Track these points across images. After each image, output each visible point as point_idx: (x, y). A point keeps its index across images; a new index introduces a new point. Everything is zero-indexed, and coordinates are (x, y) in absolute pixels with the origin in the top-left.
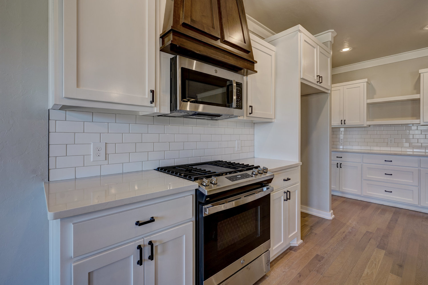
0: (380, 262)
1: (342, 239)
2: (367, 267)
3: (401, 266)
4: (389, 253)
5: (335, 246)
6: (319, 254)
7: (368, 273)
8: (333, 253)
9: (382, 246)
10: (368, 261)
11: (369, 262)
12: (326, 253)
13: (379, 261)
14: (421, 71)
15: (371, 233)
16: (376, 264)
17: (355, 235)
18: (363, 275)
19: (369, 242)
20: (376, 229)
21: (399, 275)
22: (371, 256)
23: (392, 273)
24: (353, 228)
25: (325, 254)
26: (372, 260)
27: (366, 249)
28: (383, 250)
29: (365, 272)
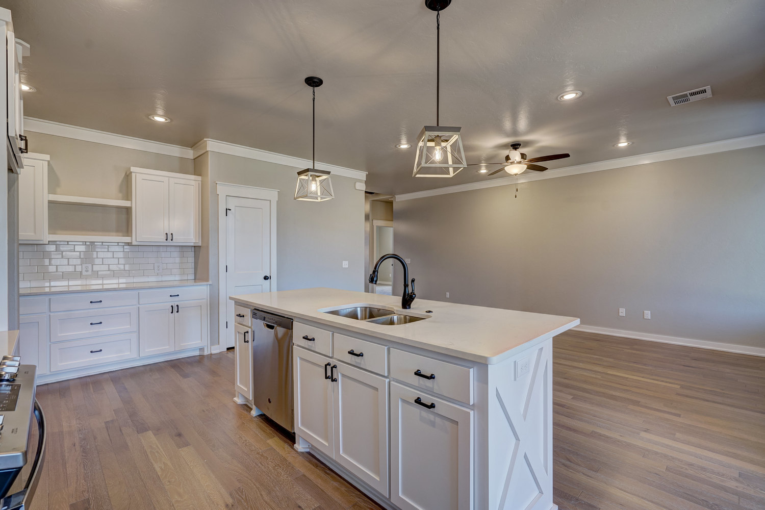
0: (159, 446)
1: (83, 456)
2: (153, 462)
3: (179, 435)
4: (157, 431)
5: (85, 472)
6: (75, 502)
7: (161, 468)
8: (92, 483)
9: (142, 428)
10: (147, 455)
11: (150, 455)
12: (85, 491)
13: (157, 446)
14: (133, 169)
15: (112, 421)
16: (157, 452)
17: (95, 438)
18: (159, 474)
19: (123, 434)
20: (113, 412)
21: (186, 444)
22: (143, 447)
23: (180, 447)
24: (80, 430)
25: (84, 493)
26: (149, 450)
27: (129, 444)
28: (148, 432)
29: (158, 469)
